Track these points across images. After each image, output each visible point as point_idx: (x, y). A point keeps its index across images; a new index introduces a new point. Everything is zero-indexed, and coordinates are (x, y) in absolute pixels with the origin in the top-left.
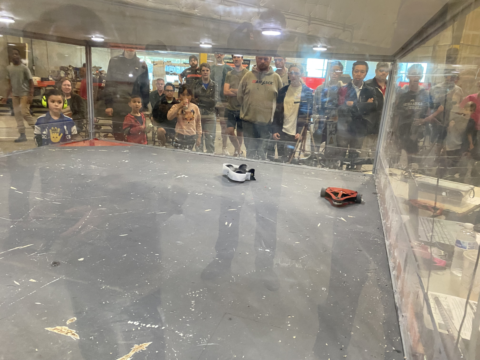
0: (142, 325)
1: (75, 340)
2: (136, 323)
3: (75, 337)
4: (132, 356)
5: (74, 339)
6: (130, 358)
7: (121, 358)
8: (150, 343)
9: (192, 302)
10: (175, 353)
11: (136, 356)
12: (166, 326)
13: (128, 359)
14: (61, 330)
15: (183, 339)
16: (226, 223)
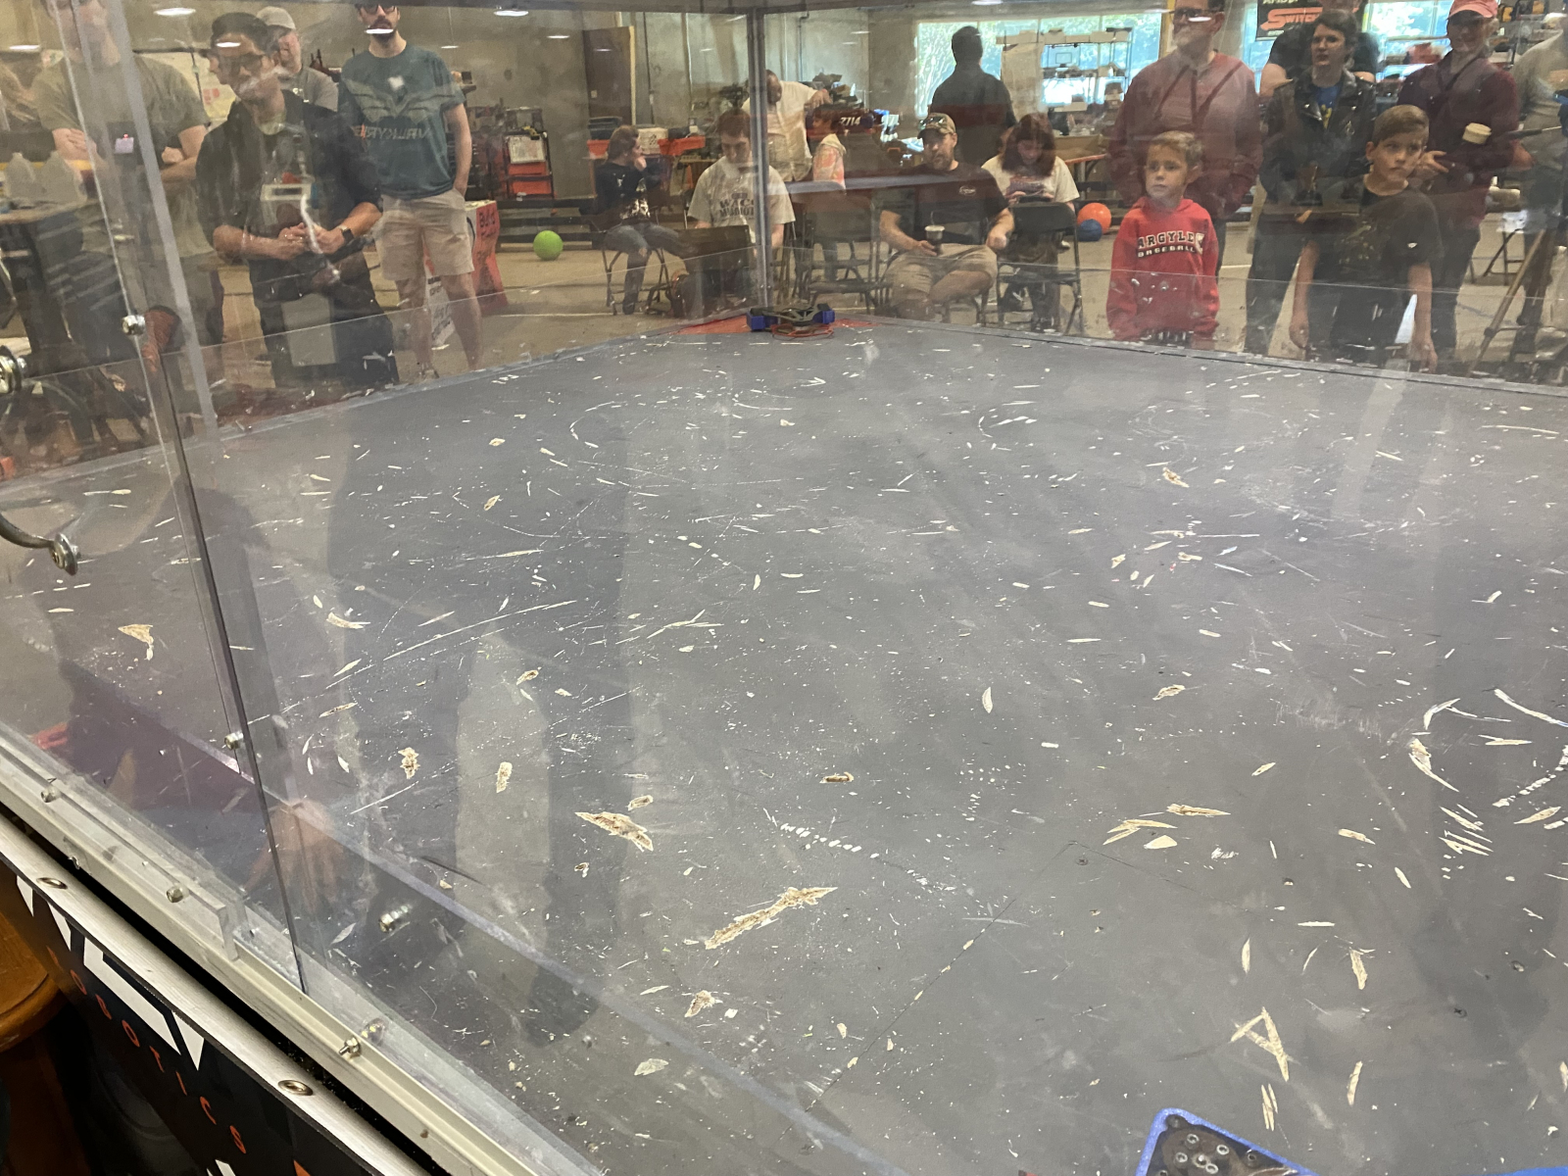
1: (643, 851)
2: (803, 832)
3: (644, 846)
4: (778, 915)
5: (640, 848)
6: (772, 919)
7: (748, 915)
8: (831, 889)
9: (973, 795)
10: (897, 928)
11: (788, 916)
12: (882, 852)
13: (766, 922)
14: (613, 822)
15: (925, 895)
16: (1135, 575)
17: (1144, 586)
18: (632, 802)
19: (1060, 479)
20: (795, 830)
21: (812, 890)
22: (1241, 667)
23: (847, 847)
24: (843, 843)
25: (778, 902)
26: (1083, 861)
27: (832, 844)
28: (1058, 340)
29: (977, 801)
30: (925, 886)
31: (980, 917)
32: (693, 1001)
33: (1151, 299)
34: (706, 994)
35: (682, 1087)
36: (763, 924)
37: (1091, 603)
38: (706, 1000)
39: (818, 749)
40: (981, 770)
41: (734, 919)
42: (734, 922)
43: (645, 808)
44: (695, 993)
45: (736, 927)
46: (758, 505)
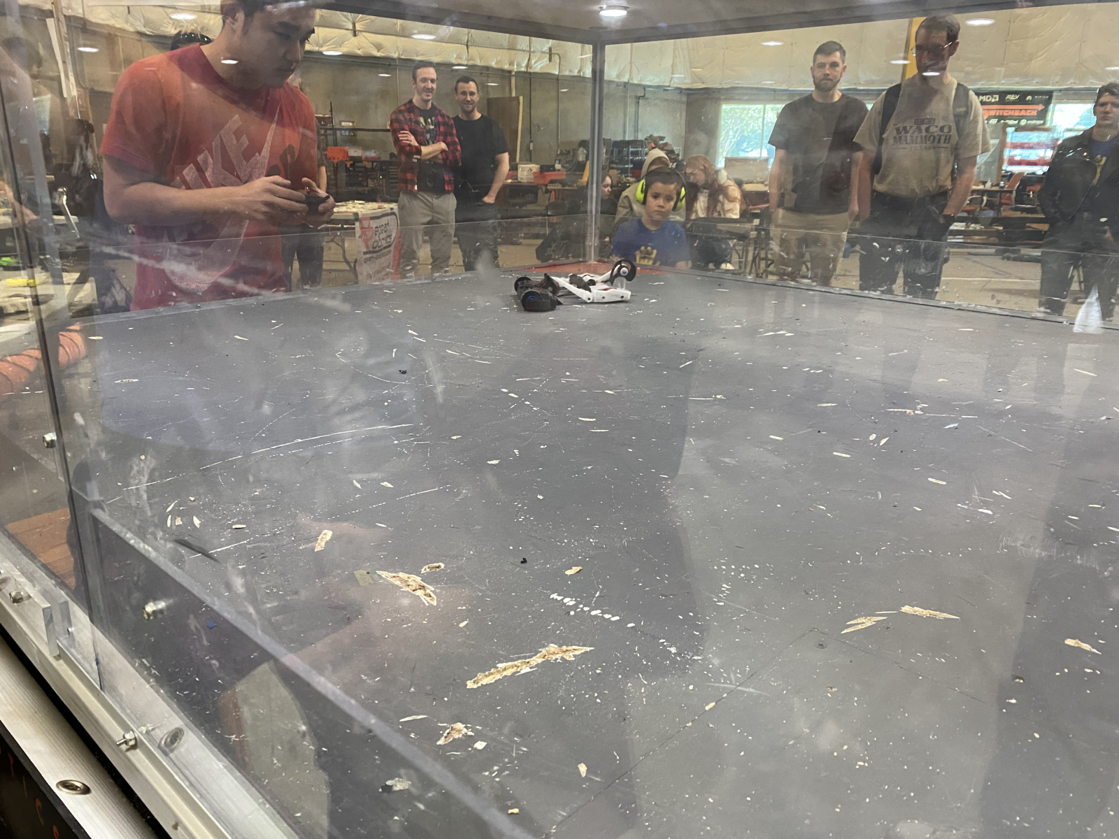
0: (582, 609)
1: (427, 605)
2: (569, 602)
3: (429, 601)
4: (537, 666)
5: (426, 602)
6: (531, 668)
7: (510, 663)
8: (588, 649)
9: (724, 585)
10: (645, 686)
11: (546, 665)
12: (637, 622)
13: (526, 670)
14: (406, 581)
15: (674, 662)
16: (873, 437)
17: (881, 444)
18: (427, 567)
19: (812, 371)
20: (562, 600)
21: (570, 648)
22: (966, 507)
23: (607, 616)
24: (603, 613)
25: (539, 655)
26: (822, 645)
27: (593, 613)
29: (728, 589)
30: (674, 654)
31: (723, 683)
32: (448, 731)
33: (888, 259)
34: (459, 726)
35: (422, 807)
36: (522, 672)
37: (836, 453)
38: (459, 731)
39: (591, 540)
40: (733, 567)
41: (498, 665)
42: (497, 668)
43: (436, 573)
44: (450, 724)
45: (499, 672)
46: (567, 374)
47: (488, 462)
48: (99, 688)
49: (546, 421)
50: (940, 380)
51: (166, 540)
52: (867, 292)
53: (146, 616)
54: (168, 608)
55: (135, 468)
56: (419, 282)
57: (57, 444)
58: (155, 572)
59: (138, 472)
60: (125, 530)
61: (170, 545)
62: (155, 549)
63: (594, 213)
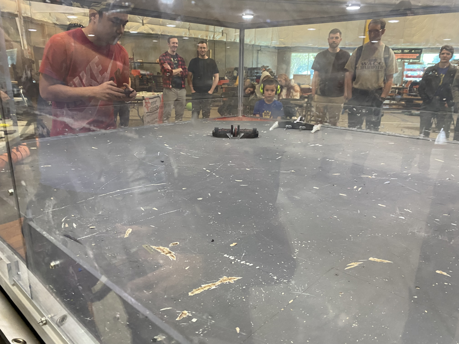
0: (237, 261)
2: (232, 258)
3: (173, 258)
4: (218, 285)
5: (171, 259)
6: (216, 287)
7: (207, 285)
8: (240, 278)
9: (296, 250)
10: (264, 293)
11: (222, 285)
12: (260, 266)
13: (213, 287)
14: (163, 250)
15: (276, 283)
16: (355, 187)
17: (359, 190)
18: (172, 244)
19: (330, 160)
20: (229, 257)
21: (232, 278)
22: (394, 216)
23: (247, 264)
24: (246, 262)
25: (219, 281)
26: (337, 275)
27: (242, 262)
28: (330, 127)
29: (298, 252)
30: (276, 279)
31: (296, 292)
32: (180, 314)
33: (359, 115)
34: (185, 312)
36: (212, 288)
37: (340, 194)
38: (186, 314)
39: (241, 231)
40: (300, 242)
41: (202, 286)
42: (202, 287)
43: (175, 246)
44: (182, 311)
45: (202, 288)
46: (230, 162)
47: (198, 199)
48: (30, 298)
49: (222, 181)
50: (382, 164)
51: (60, 235)
52: (351, 128)
53: (51, 267)
54: (61, 264)
55: (47, 204)
56: (169, 125)
57: (14, 194)
58: (55, 248)
59: (48, 206)
60: (42, 230)
61: (61, 237)
62: (55, 238)
63: (241, 96)
